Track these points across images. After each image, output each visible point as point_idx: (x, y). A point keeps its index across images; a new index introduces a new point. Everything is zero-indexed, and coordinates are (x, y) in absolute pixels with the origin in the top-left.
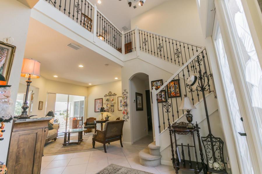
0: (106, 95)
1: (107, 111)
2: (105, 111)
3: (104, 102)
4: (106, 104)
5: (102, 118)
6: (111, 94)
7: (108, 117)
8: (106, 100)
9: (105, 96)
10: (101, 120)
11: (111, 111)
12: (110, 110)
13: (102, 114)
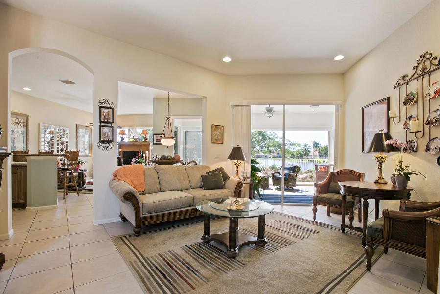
0: (403, 78)
1: (405, 150)
2: (393, 149)
3: (394, 110)
4: (404, 119)
5: (381, 178)
6: (428, 63)
7: (406, 177)
8: (402, 101)
9: (399, 85)
10: (376, 183)
11: (428, 149)
12: (423, 143)
13: (381, 163)
